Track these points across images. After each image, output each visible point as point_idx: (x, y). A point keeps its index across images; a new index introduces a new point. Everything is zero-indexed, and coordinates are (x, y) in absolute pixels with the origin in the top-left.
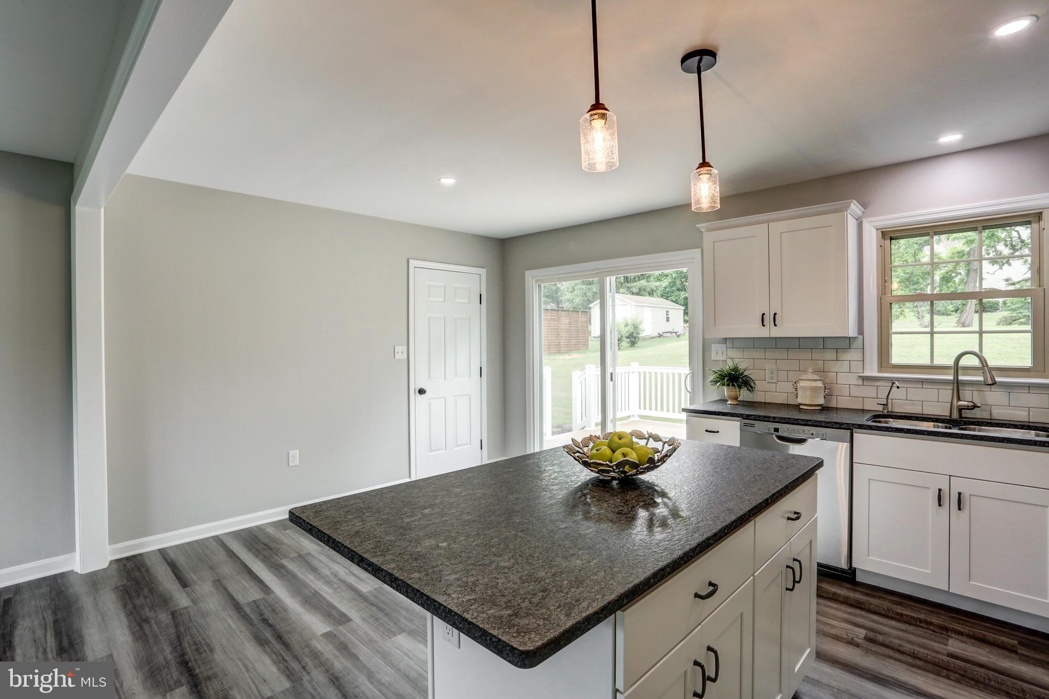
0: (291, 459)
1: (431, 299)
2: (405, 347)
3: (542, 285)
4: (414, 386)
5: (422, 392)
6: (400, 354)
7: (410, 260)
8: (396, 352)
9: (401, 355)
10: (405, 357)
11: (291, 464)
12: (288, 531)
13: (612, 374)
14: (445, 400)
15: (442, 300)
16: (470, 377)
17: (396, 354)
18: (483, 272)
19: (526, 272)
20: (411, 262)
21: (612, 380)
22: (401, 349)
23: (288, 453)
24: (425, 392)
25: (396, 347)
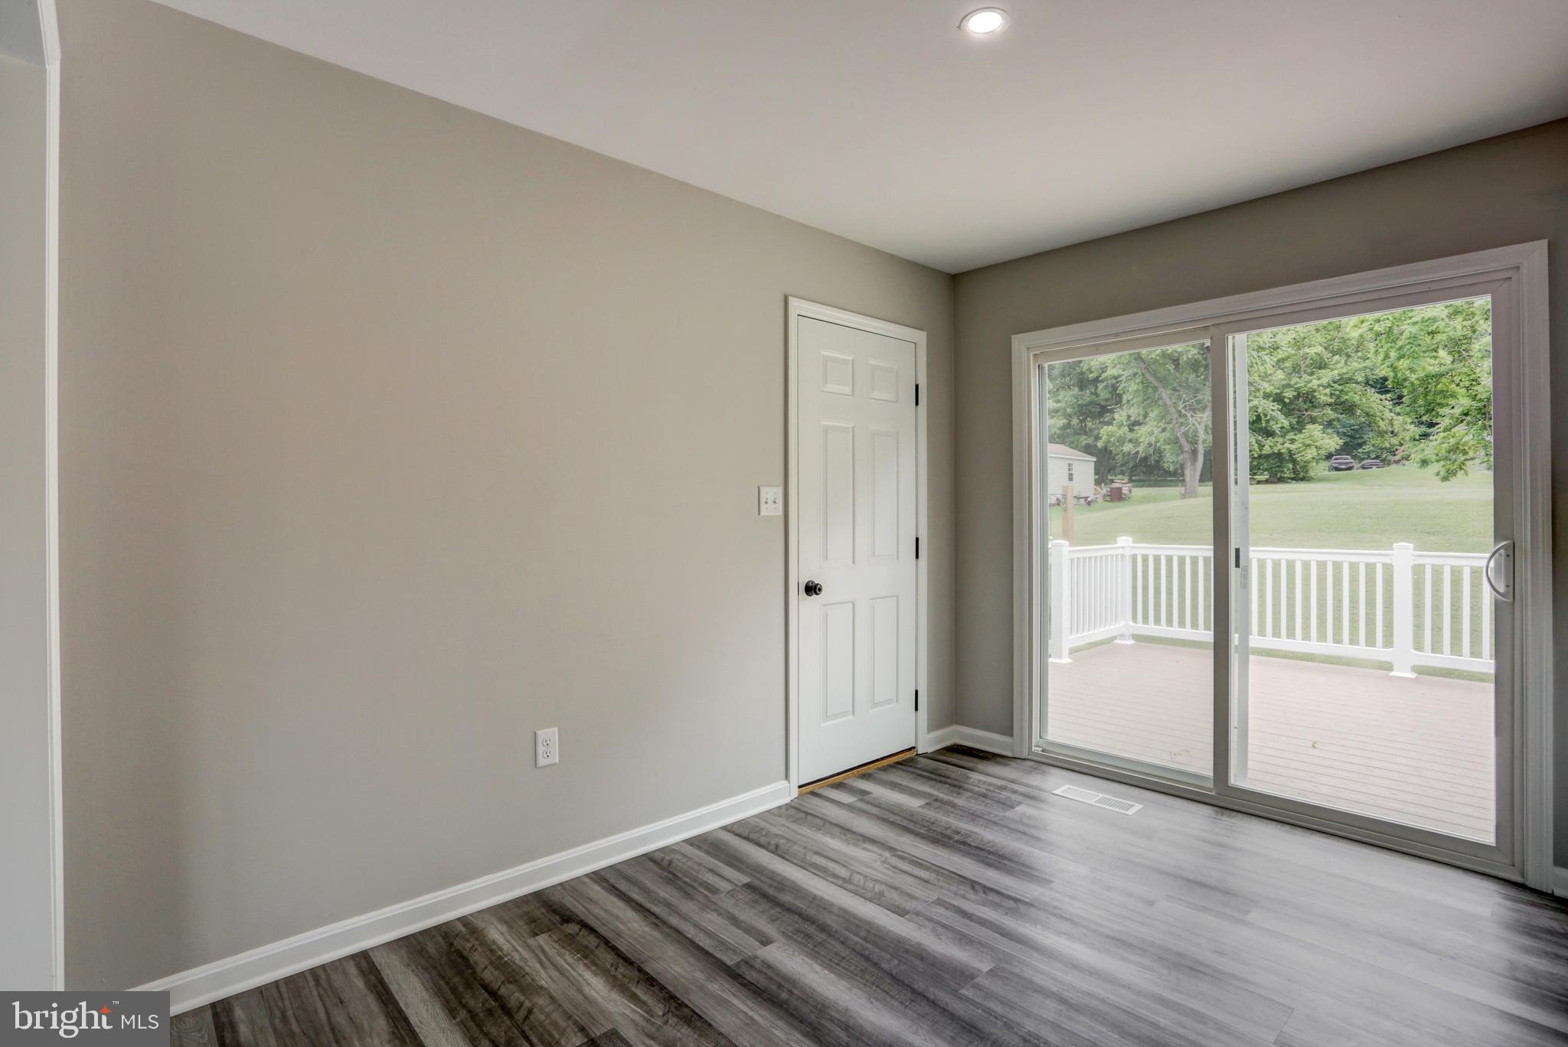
0: (541, 749)
1: (830, 387)
2: (780, 490)
3: (1046, 365)
4: (800, 575)
5: (812, 589)
6: (771, 504)
7: (791, 299)
8: (763, 500)
9: (772, 510)
10: (780, 512)
11: (542, 761)
12: (542, 939)
13: (1237, 551)
14: (853, 604)
15: (847, 390)
16: (898, 559)
17: (763, 506)
18: (921, 337)
19: (1013, 337)
20: (794, 302)
21: (1237, 565)
22: (772, 493)
23: (535, 733)
24: (820, 590)
25: (763, 490)
